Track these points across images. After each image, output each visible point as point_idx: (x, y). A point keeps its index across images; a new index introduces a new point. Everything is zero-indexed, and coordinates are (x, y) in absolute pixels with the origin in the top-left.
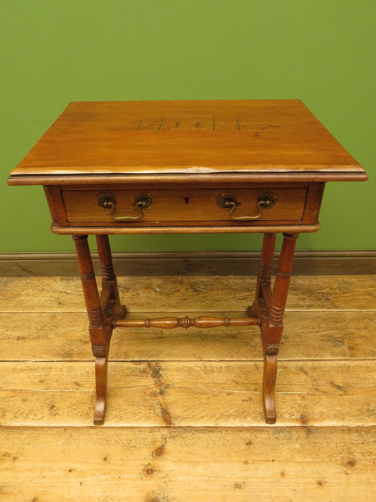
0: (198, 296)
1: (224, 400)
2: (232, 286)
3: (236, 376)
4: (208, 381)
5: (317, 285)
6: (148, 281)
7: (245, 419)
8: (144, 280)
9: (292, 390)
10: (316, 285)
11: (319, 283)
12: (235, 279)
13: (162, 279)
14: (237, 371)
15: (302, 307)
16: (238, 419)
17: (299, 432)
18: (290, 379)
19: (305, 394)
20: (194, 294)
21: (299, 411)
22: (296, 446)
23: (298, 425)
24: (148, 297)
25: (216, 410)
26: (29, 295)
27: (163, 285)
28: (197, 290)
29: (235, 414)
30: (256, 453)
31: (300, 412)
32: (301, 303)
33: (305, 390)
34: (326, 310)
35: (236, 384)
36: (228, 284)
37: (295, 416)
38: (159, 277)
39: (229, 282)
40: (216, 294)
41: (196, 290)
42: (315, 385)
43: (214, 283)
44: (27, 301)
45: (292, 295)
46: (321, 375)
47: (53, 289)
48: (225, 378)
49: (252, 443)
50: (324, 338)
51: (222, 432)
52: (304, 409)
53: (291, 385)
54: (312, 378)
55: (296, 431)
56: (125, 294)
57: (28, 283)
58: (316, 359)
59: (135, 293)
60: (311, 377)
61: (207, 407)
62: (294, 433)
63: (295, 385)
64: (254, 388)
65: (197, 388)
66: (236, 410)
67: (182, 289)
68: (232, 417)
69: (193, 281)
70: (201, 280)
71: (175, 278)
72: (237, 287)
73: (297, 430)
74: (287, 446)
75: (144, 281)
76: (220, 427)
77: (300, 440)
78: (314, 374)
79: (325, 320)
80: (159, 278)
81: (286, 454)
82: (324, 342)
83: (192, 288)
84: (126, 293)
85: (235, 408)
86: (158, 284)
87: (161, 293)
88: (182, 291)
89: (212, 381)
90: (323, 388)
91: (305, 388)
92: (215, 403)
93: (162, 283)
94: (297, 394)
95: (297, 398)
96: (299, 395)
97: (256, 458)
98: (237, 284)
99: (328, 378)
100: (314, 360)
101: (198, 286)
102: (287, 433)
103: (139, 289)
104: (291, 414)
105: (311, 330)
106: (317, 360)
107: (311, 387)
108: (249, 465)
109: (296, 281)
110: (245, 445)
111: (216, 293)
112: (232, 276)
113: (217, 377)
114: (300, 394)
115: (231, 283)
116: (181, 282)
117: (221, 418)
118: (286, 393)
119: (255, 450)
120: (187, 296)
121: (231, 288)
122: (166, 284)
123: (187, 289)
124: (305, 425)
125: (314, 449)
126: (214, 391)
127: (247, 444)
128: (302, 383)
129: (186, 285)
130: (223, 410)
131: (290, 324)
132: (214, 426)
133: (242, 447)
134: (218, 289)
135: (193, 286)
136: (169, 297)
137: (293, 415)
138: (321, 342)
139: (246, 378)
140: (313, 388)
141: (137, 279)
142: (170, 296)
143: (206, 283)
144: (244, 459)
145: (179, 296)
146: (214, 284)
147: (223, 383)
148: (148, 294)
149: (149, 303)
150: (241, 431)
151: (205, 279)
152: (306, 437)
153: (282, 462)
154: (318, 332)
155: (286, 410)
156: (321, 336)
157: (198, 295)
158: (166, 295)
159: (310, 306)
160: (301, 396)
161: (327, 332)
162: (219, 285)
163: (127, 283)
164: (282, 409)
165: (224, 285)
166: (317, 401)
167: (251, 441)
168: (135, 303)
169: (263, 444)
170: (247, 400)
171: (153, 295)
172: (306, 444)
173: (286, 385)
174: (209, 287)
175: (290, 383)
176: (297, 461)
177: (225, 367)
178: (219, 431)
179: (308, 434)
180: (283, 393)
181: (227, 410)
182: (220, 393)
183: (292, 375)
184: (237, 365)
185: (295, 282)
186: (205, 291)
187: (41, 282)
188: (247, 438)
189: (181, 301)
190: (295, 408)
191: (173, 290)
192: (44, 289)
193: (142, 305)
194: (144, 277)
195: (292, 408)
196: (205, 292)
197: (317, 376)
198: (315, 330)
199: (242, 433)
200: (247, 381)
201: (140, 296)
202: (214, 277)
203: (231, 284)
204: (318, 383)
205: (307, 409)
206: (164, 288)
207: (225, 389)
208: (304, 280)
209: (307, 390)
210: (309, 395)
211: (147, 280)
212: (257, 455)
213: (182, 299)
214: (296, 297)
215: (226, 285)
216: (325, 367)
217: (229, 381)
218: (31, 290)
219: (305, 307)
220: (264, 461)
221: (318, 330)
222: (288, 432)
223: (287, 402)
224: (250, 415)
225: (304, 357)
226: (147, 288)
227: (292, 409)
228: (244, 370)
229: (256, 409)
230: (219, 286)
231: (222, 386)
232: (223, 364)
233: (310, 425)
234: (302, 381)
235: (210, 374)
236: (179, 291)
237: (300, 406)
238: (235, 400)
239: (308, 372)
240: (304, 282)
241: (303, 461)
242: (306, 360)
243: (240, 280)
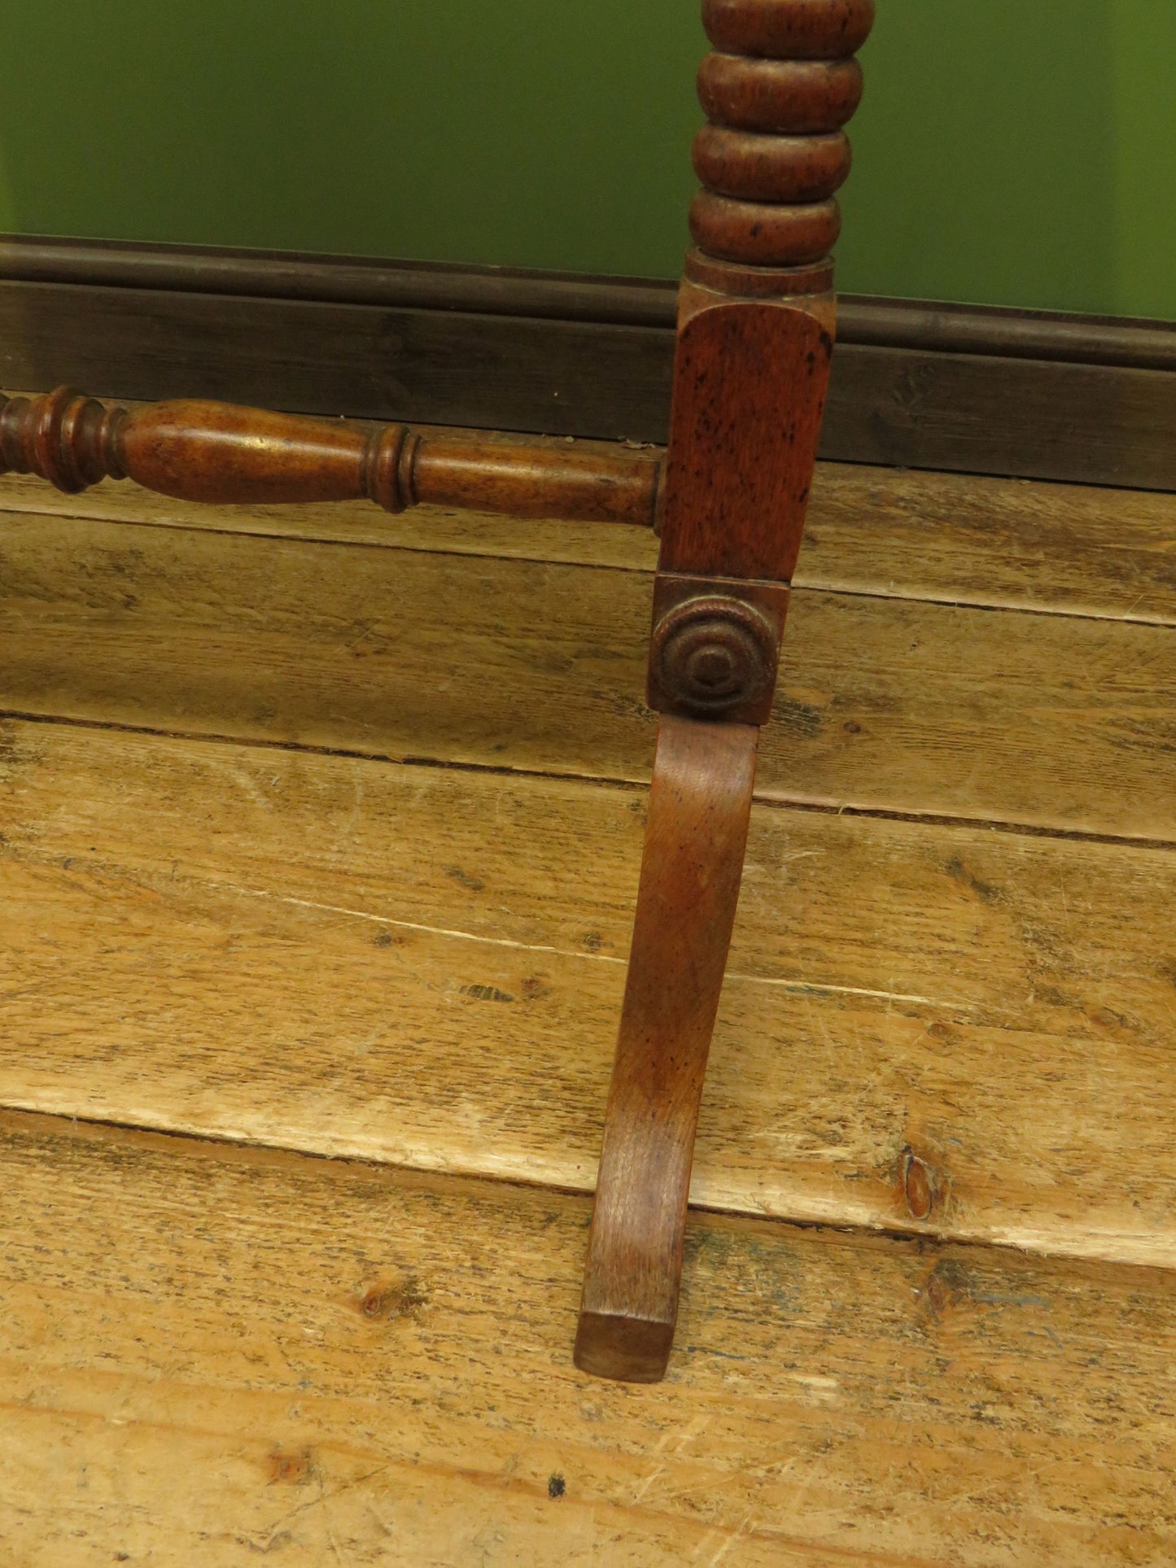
1: (337, 969)
3: (483, 844)
4: (276, 848)
5: (1110, 524)
7: (435, 1112)
9: (866, 974)
10: (1104, 523)
11: (1129, 516)
14: (501, 820)
15: (1015, 590)
16: (381, 1103)
17: (864, 1277)
18: (864, 913)
19: (965, 1013)
21: (890, 1114)
22: (806, 1387)
23: (859, 1213)
25: (246, 1019)
29: (373, 1064)
30: (421, 1389)
31: (897, 1124)
32: (1009, 575)
33: (959, 990)
34: (1157, 619)
35: (467, 892)
37: (852, 1148)
42: (1047, 969)
45: (956, 540)
46: (1099, 918)
48: (399, 847)
49: (419, 1301)
50: (1134, 737)
51: (209, 1176)
52: (939, 1112)
53: (862, 944)
54: (1027, 925)
55: (839, 1266)
58: (1069, 827)
60: (1018, 915)
61: (182, 996)
62: (815, 1276)
63: (896, 948)
64: (587, 929)
65: (184, 878)
66: (386, 1042)
68: (337, 1082)
73: (848, 1255)
74: (725, 1373)
76: (214, 1140)
77: (855, 1345)
78: (1045, 904)
79: (1144, 657)
81: (698, 1449)
82: (1132, 753)
85: (394, 1026)
89: (308, 854)
90: (1102, 994)
91: (968, 976)
92: (262, 977)
94: (896, 1005)
95: (894, 1030)
96: (914, 1013)
97: (409, 1438)
99: (1144, 936)
100: (1060, 834)
102: (753, 1269)
104: (822, 1126)
105: (1055, 691)
106: (1077, 836)
107: (1013, 973)
108: (310, 1492)
109: (993, 499)
110: (346, 1311)
113: (351, 834)
114: (919, 1005)
117: (253, 1075)
118: (811, 990)
119: (422, 1364)
124: (923, 1228)
125: (969, 1441)
126: (290, 910)
127: (372, 1305)
128: (952, 947)
130: (289, 1030)
131: (921, 651)
132: (166, 1123)
133: (323, 1320)
137: (834, 1140)
138: (1117, 750)
139: (548, 869)
140: (1025, 983)
144: (291, 1432)
147: (372, 871)
150: (368, 1195)
152: (920, 1324)
153: (637, 1512)
154: (1094, 703)
155: (786, 1097)
156: (1113, 723)
159: (1063, 594)
160: (929, 1023)
161: (1159, 713)
164: (760, 1081)
166: (1053, 1066)
167: (422, 1286)
169: (514, 1327)
170: (509, 992)
172: (909, 1387)
173: (827, 939)
175: (859, 936)
176: (791, 1526)
177: (432, 795)
178: (192, 1165)
179: (936, 1301)
180: (790, 983)
181: (321, 1035)
182: (329, 925)
183: (881, 892)
184: (510, 793)
185: (987, 501)
188: (399, 1260)
190: (863, 1095)
195: (839, 1087)
197: (1067, 916)
198: (1075, 691)
199: (373, 1214)
200: (551, 884)
204: (1067, 957)
205: (962, 1113)
207: (375, 910)
208: (1042, 498)
209: (980, 991)
210: (986, 1019)
212: (429, 1411)
214: (986, 551)
216: (1130, 875)
217: (422, 868)
219: (1030, 592)
220: (472, 1475)
221: (1101, 696)
222: (767, 1262)
223: (812, 1042)
224: (487, 1088)
225: (987, 805)
227: (840, 1097)
228: (553, 823)
229: (547, 1057)
231: (362, 890)
232: (423, 778)
233: (963, 1232)
234: (947, 932)
235: (311, 817)
237: (905, 1081)
238: (415, 978)
239: (1003, 890)
240: (1038, 507)
241: (851, 1539)
242: (1002, 826)
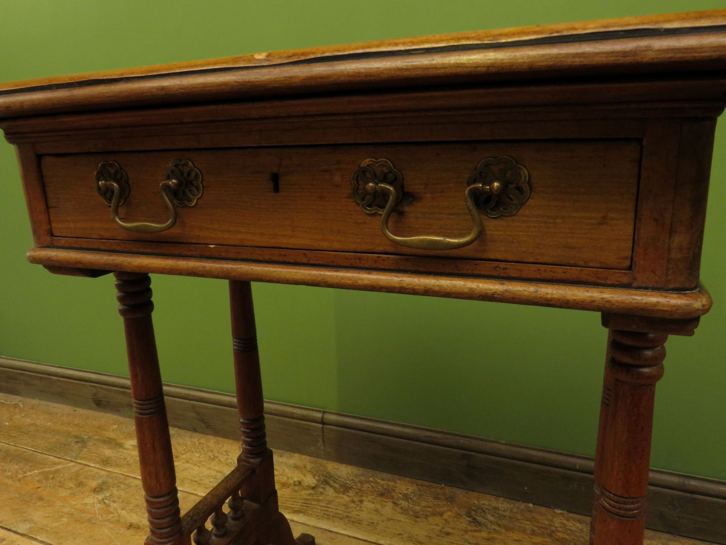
0: (475, 534)
2: (558, 531)
6: (390, 483)
8: (382, 480)
12: (568, 520)
13: (417, 485)
20: (469, 528)
24: (376, 511)
26: (190, 461)
27: (415, 496)
28: (478, 522)
36: (549, 525)
38: (413, 480)
39: (552, 521)
40: (516, 540)
41: (475, 521)
43: (519, 517)
44: (182, 469)
47: (229, 461)
56: (337, 495)
57: (200, 443)
59: (356, 499)
67: (449, 513)
69: (476, 502)
70: (493, 505)
71: (441, 488)
72: (566, 536)
75: (383, 482)
80: (412, 483)
83: (469, 514)
84: (341, 495)
86: (405, 492)
87: (405, 511)
88: (445, 516)
93: (413, 492)
98: (571, 530)
101: (483, 514)
103: (367, 493)
111: (516, 538)
112: (562, 512)
115: (557, 525)
116: (451, 500)
120: (453, 529)
121: (553, 534)
122: (420, 495)
123: (458, 515)
129: (459, 508)
134: (524, 531)
135: (473, 513)
136: (417, 522)
141: (372, 475)
142: (419, 519)
143: (501, 513)
145: (437, 525)
146: (517, 519)
148: (379, 507)
149: (373, 523)
151: (503, 505)
157: (476, 531)
158: (412, 516)
162: (529, 523)
163: (351, 478)
165: (540, 525)
168: (347, 517)
171: (388, 509)
174: (504, 522)
186: (493, 527)
187: (220, 446)
189: (438, 536)
191: (429, 509)
192: (217, 457)
193: (359, 523)
194: (385, 475)
196: (494, 529)
201: (363, 506)
202: (523, 506)
203: (556, 527)
206: (413, 501)
211: (389, 481)
213: (441, 531)
215: (544, 526)
218: (198, 455)
226: (382, 495)
230: (529, 526)
236: (441, 514)
243: (578, 525)
